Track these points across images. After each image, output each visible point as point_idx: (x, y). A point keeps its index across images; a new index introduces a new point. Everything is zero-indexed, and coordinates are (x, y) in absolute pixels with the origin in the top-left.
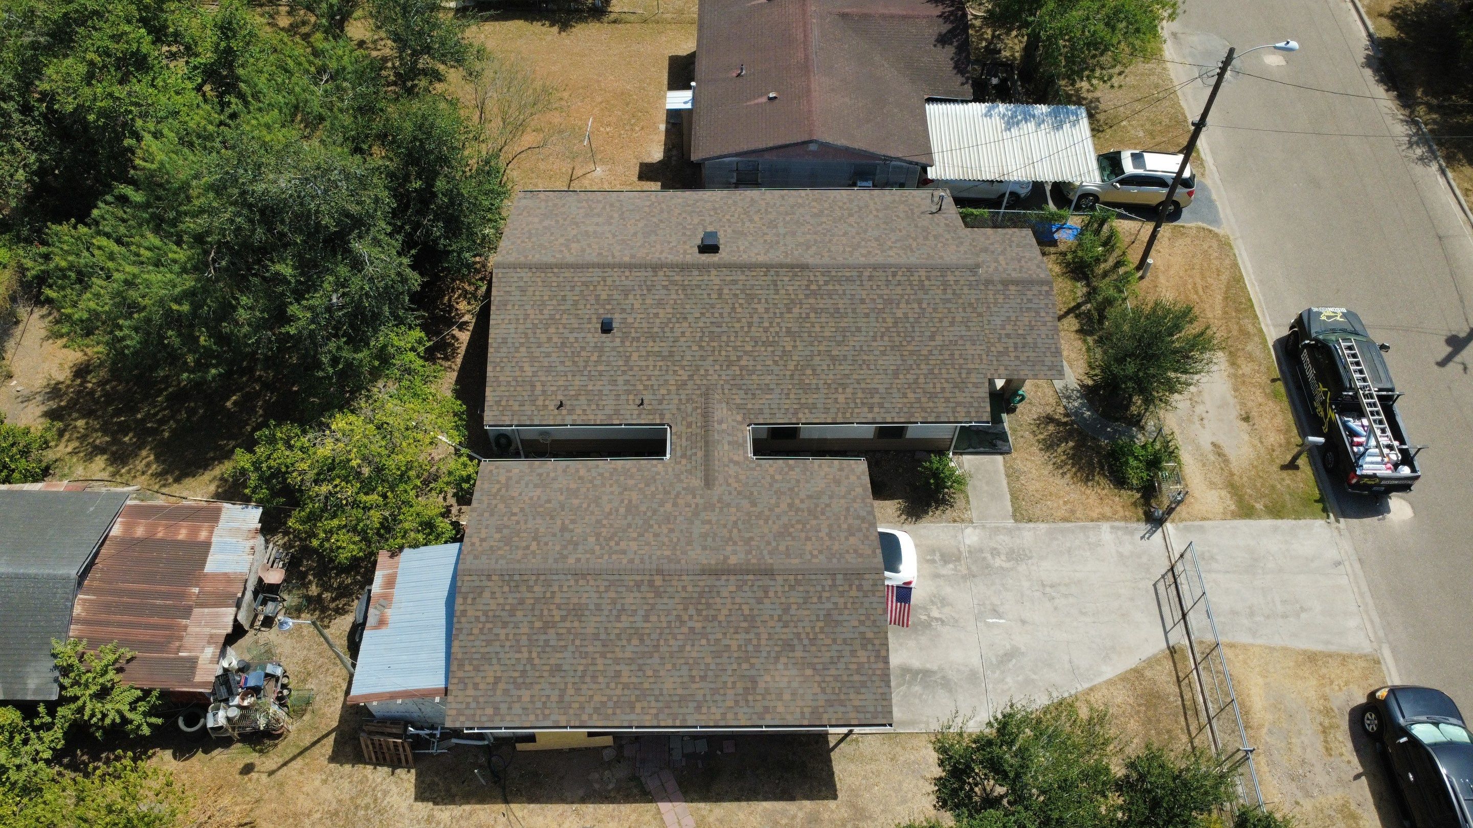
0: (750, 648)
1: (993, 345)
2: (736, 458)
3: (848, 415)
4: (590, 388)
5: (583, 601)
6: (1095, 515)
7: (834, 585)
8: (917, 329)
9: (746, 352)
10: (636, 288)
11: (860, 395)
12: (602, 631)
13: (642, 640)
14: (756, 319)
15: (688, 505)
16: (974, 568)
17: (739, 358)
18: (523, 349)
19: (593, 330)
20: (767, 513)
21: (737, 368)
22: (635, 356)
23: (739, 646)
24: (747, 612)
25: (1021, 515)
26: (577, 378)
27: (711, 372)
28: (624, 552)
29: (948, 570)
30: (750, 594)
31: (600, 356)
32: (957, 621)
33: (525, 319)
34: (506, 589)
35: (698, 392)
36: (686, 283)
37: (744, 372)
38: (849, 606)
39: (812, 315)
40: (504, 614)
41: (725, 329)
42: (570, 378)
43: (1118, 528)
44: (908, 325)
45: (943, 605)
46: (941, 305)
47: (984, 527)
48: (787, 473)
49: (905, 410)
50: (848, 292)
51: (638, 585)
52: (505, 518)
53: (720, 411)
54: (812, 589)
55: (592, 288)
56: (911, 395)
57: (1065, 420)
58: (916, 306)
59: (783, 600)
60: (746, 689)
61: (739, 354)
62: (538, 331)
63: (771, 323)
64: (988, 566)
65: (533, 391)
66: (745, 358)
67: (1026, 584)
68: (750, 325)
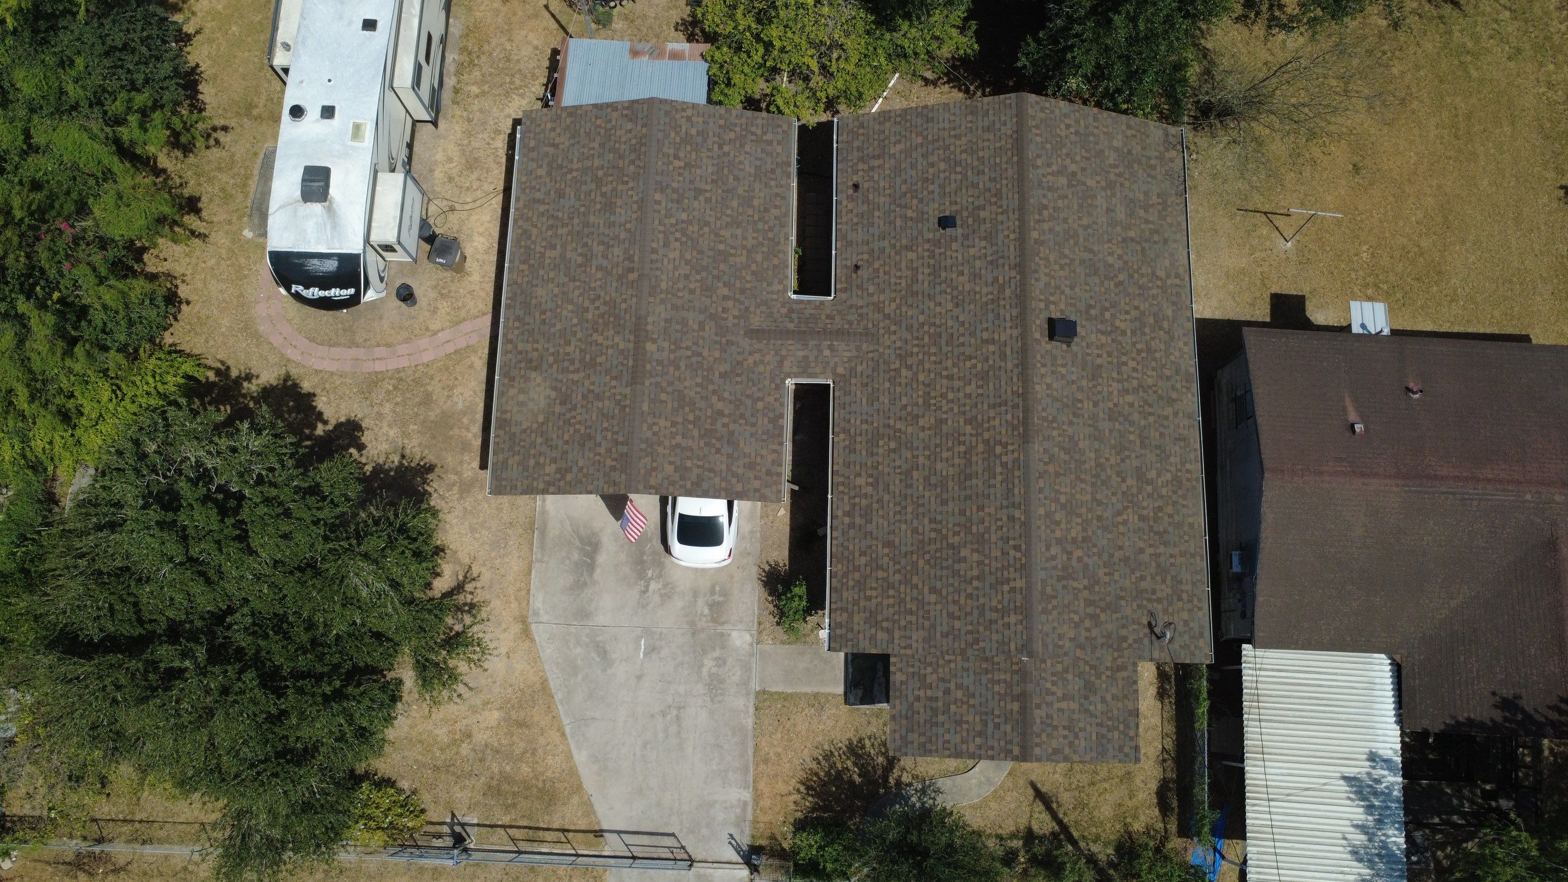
0: (566, 364)
1: (935, 671)
2: (787, 364)
3: (841, 488)
4: (877, 213)
5: (618, 210)
6: (761, 786)
7: (617, 443)
8: (945, 572)
9: (916, 374)
10: (995, 248)
11: (864, 502)
12: (592, 230)
13: (580, 266)
14: (957, 383)
15: (725, 310)
16: (703, 636)
17: (909, 368)
18: (920, 140)
19: (942, 208)
20: (711, 387)
21: (897, 365)
22: (911, 255)
23: (568, 354)
24: (599, 360)
25: (764, 699)
26: (887, 199)
27: (893, 338)
28: (666, 245)
29: (702, 607)
30: (615, 362)
31: (912, 219)
32: (644, 607)
33: (955, 136)
34: (634, 142)
35: (870, 325)
36: (1002, 303)
37: (892, 373)
38: (597, 458)
39: (962, 448)
40: (612, 143)
41: (945, 349)
42: (888, 192)
43: (744, 810)
44: (950, 561)
45: (662, 596)
46: (976, 604)
47: (751, 655)
48: (764, 415)
49: (846, 553)
50: (992, 490)
51: (630, 259)
52: (716, 139)
53: (845, 350)
54: (615, 422)
55: (994, 200)
56: (863, 560)
57: (892, 781)
58: (975, 572)
59: (608, 394)
60: (531, 361)
61: (914, 367)
62: (941, 152)
63: (952, 401)
64: (704, 652)
65: (874, 157)
66: (910, 374)
67: (682, 689)
68: (950, 378)
